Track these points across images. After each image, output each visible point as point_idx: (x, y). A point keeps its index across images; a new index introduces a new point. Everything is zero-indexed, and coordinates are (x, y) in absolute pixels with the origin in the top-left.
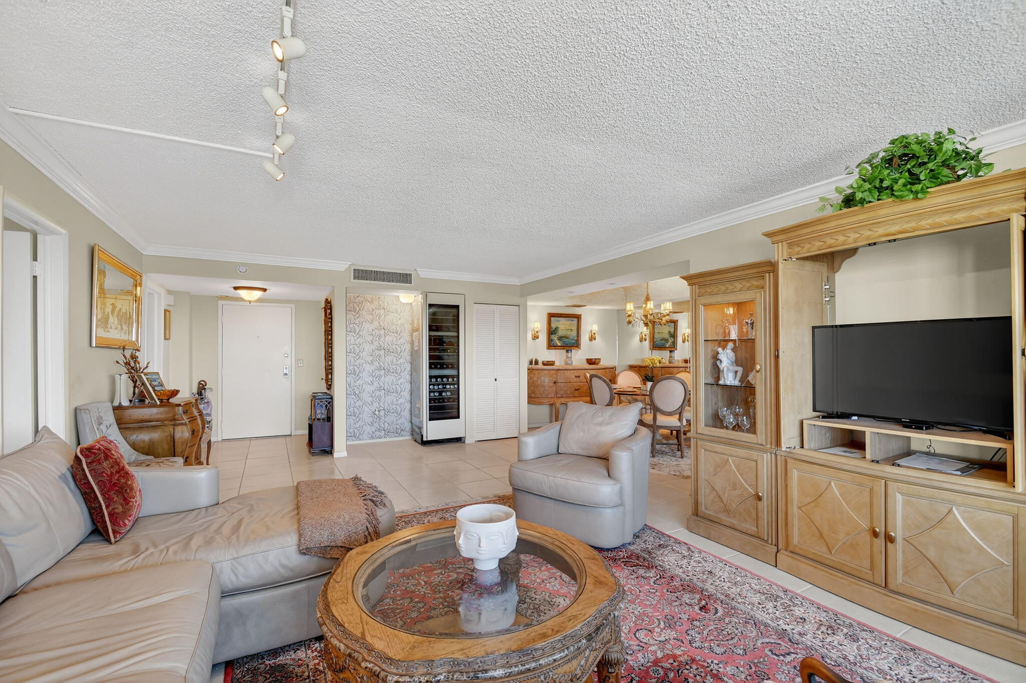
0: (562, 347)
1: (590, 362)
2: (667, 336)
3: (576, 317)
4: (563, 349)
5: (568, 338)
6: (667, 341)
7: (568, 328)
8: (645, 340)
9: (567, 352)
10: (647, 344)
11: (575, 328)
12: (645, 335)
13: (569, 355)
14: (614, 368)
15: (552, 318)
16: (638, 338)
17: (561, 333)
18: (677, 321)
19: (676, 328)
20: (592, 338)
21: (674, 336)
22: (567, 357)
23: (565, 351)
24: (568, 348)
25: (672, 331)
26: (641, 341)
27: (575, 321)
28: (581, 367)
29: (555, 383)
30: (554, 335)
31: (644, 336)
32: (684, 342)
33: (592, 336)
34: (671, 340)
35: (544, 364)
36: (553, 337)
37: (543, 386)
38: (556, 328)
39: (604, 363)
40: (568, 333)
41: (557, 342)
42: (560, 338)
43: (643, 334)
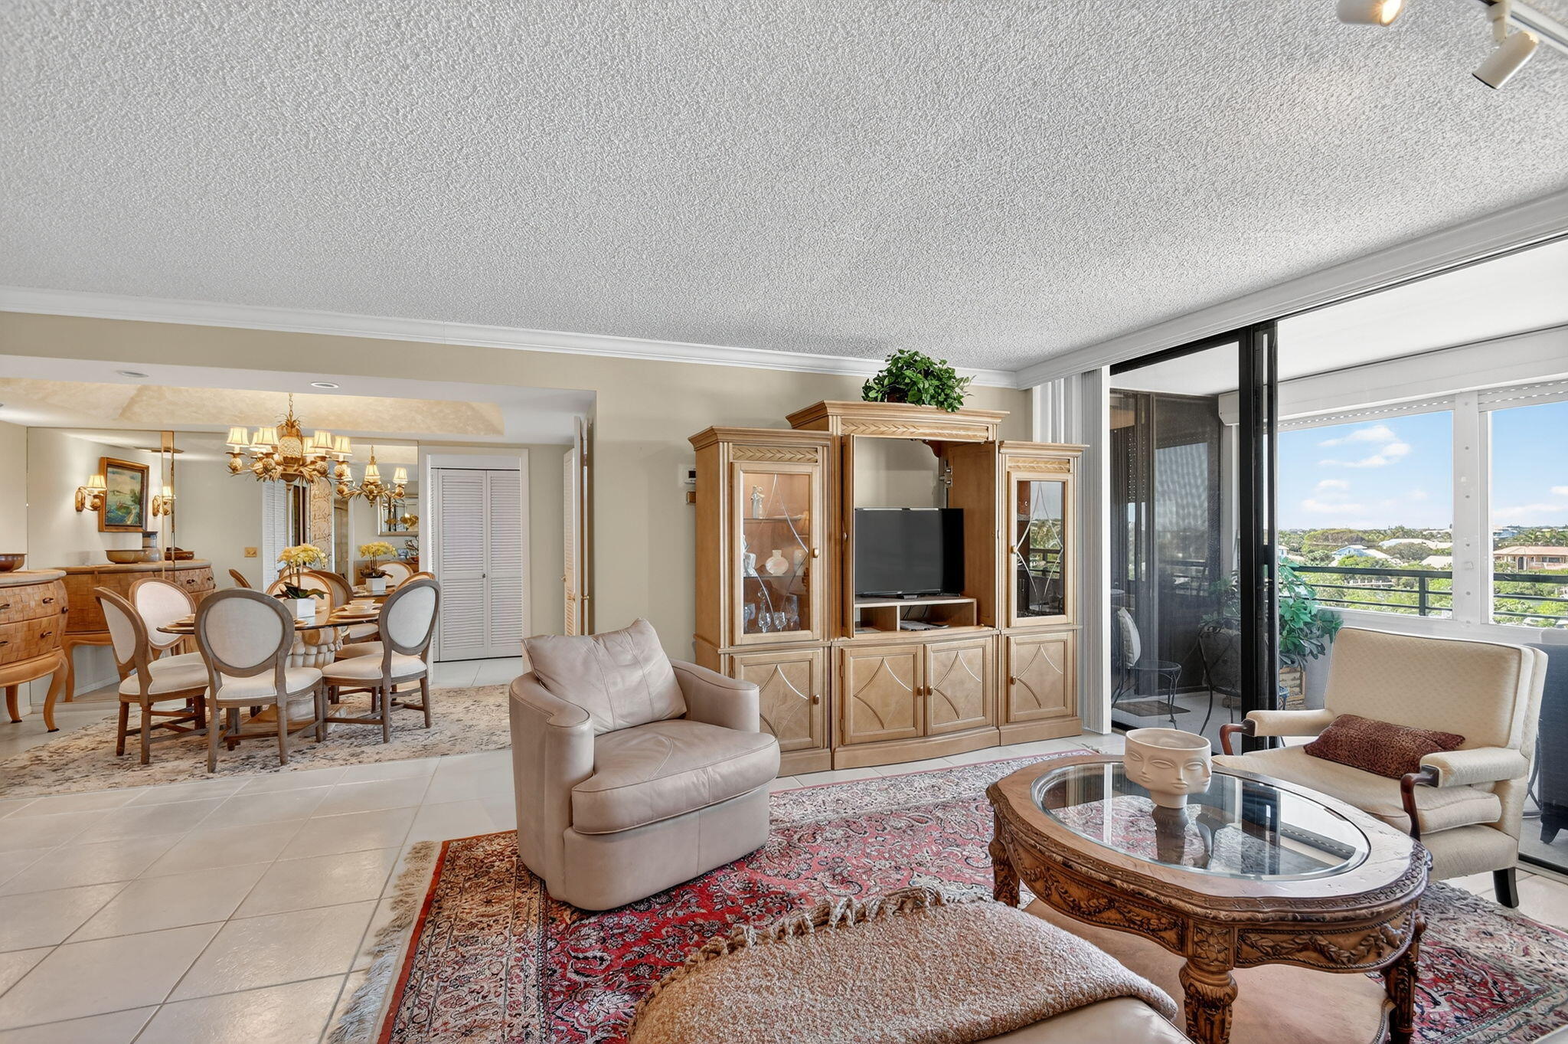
6: (128, 511)
18: (147, 468)
19: (144, 484)
21: (140, 500)
25: (138, 489)
32: (155, 515)
34: (135, 509)
43: (85, 492)
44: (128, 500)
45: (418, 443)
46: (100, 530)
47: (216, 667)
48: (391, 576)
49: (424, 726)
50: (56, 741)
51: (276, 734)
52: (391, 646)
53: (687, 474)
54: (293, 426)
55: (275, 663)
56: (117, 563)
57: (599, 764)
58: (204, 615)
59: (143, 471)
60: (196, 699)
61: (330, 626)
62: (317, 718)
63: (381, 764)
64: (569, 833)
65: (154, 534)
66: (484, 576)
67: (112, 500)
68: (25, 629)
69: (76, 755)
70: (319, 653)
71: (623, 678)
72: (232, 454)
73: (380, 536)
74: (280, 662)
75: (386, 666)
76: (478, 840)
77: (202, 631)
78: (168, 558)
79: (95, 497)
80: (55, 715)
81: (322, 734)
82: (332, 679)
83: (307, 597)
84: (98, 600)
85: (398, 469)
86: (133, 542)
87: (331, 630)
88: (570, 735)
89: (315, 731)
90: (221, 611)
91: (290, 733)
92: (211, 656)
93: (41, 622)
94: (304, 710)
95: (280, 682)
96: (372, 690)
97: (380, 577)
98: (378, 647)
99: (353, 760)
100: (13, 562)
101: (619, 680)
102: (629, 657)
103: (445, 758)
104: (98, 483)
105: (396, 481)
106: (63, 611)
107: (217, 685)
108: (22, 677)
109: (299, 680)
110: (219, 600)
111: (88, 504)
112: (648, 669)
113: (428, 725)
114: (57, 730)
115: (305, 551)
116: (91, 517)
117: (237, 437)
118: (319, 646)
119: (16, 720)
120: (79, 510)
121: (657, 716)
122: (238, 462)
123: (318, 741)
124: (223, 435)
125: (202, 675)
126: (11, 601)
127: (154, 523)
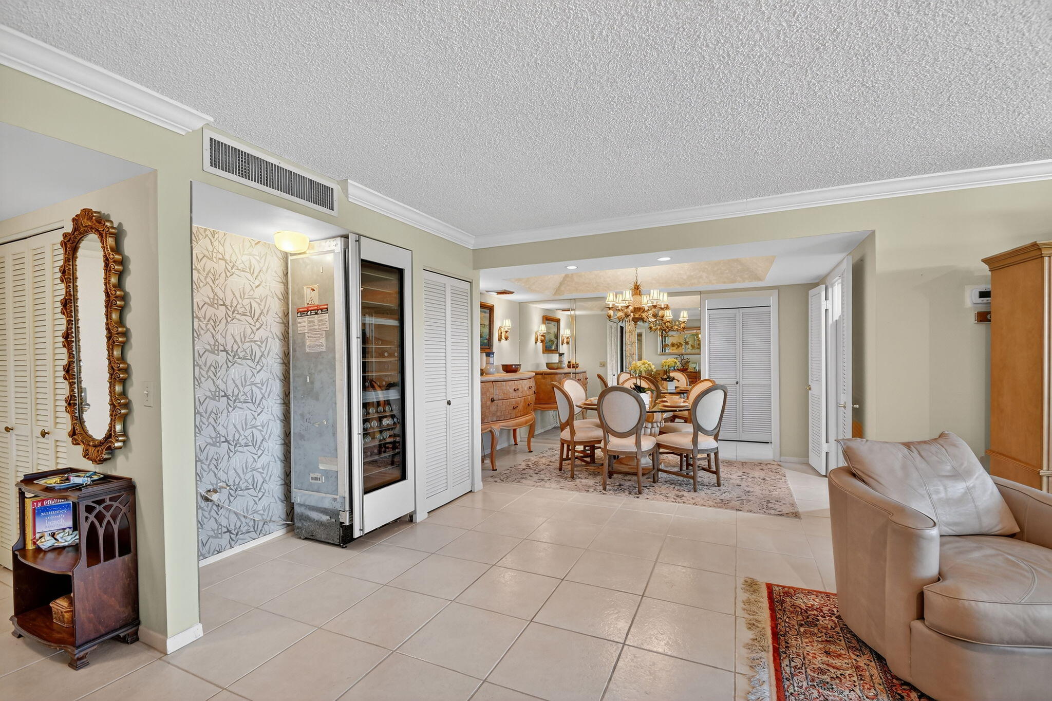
1: (509, 369)
3: (488, 308)
11: (487, 322)
13: (491, 360)
20: (502, 338)
22: (489, 363)
27: (487, 314)
29: (492, 401)
31: (540, 336)
33: (501, 334)
43: (538, 333)
44: (553, 337)
45: (700, 293)
46: (543, 353)
47: (607, 430)
48: (678, 381)
49: (716, 485)
50: (533, 458)
51: (635, 474)
52: (698, 429)
53: (978, 294)
54: (638, 289)
55: (636, 431)
56: (550, 369)
57: (945, 569)
58: (602, 399)
59: (558, 321)
60: (591, 445)
61: (659, 412)
62: (654, 468)
63: (696, 506)
64: (918, 625)
65: (563, 354)
66: (737, 383)
67: (547, 338)
68: (523, 401)
69: (543, 467)
70: (652, 427)
71: (945, 488)
72: (609, 308)
73: (660, 355)
74: (639, 431)
75: (695, 441)
76: (795, 591)
77: (601, 409)
78: (569, 367)
79: (542, 336)
80: (531, 444)
81: (656, 478)
82: (661, 444)
83: (645, 392)
84: (553, 388)
85: (682, 312)
86: (555, 358)
87: (660, 414)
88: (919, 537)
89: (653, 475)
90: (610, 397)
91: (643, 475)
92: (605, 424)
93: (528, 398)
94: (646, 461)
95: (638, 443)
96: (681, 455)
97: (672, 381)
98: (689, 428)
99: (679, 500)
100: (517, 368)
101: (941, 488)
102: (949, 468)
103: (738, 512)
104: (543, 328)
105: (681, 319)
106: (535, 393)
107: (607, 441)
108: (520, 425)
109: (647, 444)
110: (610, 392)
111: (539, 340)
112: (970, 483)
113: (719, 485)
114: (532, 452)
115: (644, 364)
116: (540, 345)
117: (611, 299)
118: (652, 423)
119: (516, 444)
120: (536, 343)
121: (984, 531)
122: (611, 312)
123: (654, 482)
124: (604, 298)
125: (599, 433)
126: (519, 387)
127: (563, 348)
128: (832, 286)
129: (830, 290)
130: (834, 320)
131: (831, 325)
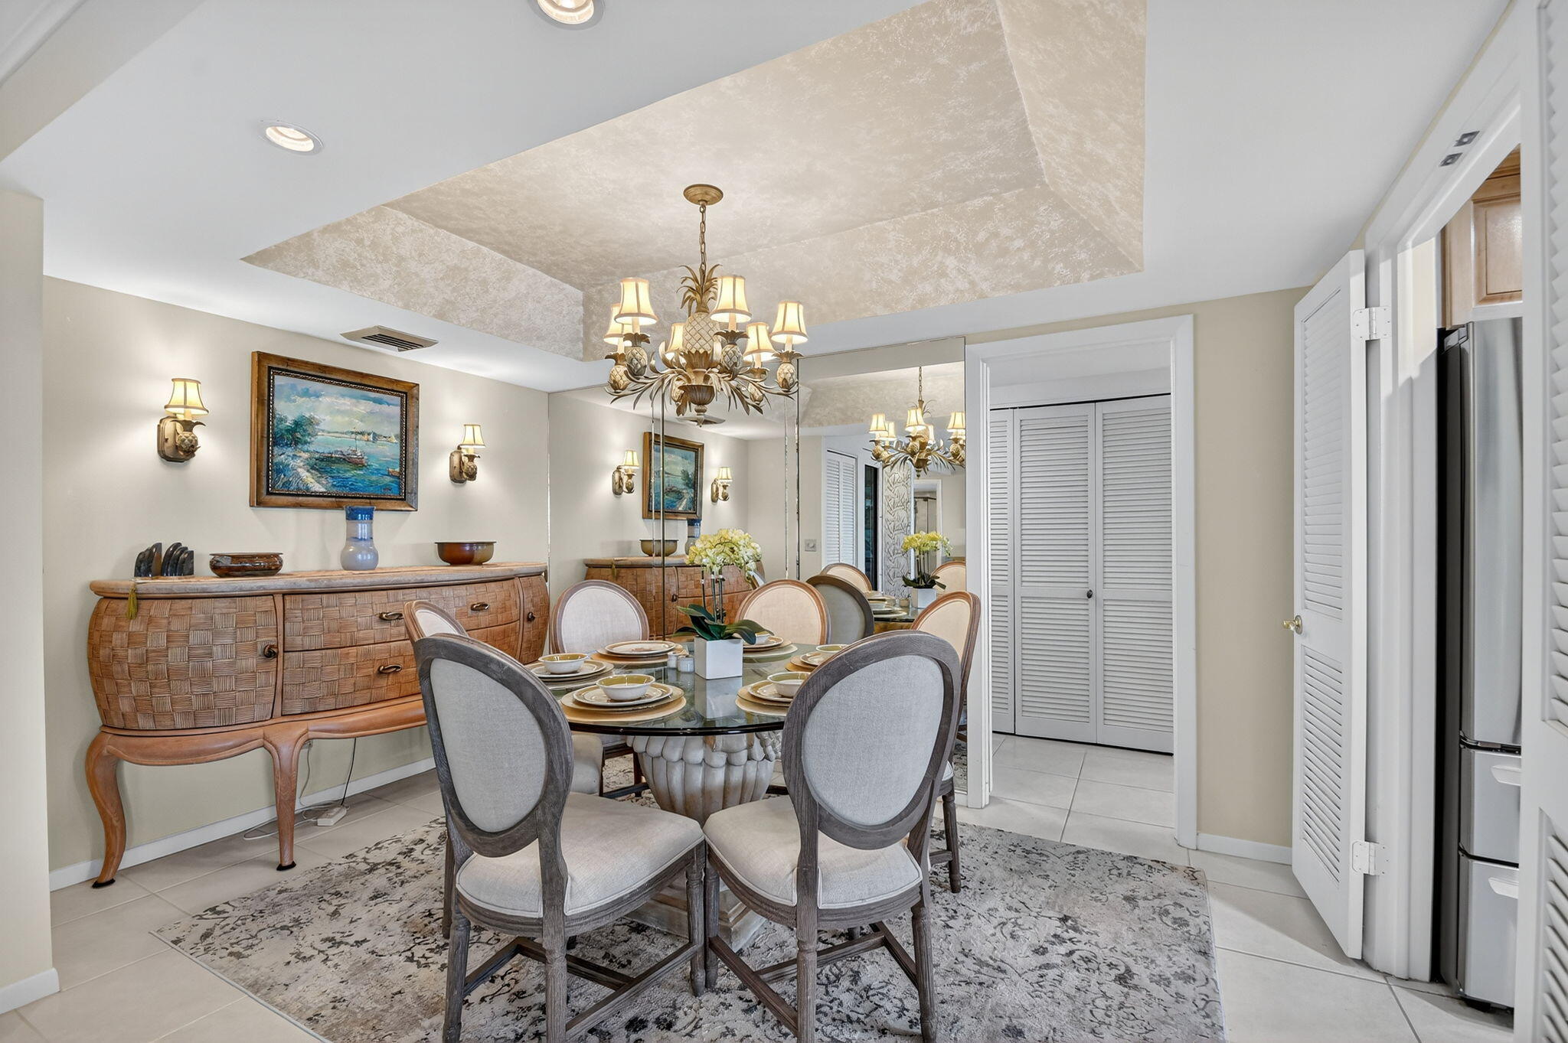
0: (334, 500)
1: (454, 554)
2: (679, 483)
3: (392, 392)
4: (339, 507)
5: (358, 464)
6: (679, 495)
7: (360, 426)
8: (630, 490)
9: (352, 516)
10: (634, 501)
11: (393, 430)
12: (630, 476)
13: (362, 529)
14: (542, 574)
15: (279, 380)
16: (606, 485)
17: (323, 442)
18: (702, 446)
19: (698, 465)
20: (462, 474)
21: (694, 482)
22: (353, 539)
23: (341, 515)
24: (358, 504)
25: (691, 470)
26: (617, 492)
27: (392, 408)
28: (410, 577)
29: (270, 654)
30: (289, 451)
31: (625, 479)
32: (714, 500)
33: (461, 463)
34: (688, 494)
35: (221, 568)
36: (283, 456)
37: (205, 677)
38: (297, 424)
39: (505, 557)
40: (361, 447)
41: (304, 474)
42: (323, 464)
43: (623, 472)
46: (646, 517)
56: (647, 555)
59: (697, 449)
66: (1089, 596)
104: (632, 460)
111: (625, 487)
128: (1394, 248)
129: (1384, 269)
130: (1402, 379)
131: (1390, 400)
